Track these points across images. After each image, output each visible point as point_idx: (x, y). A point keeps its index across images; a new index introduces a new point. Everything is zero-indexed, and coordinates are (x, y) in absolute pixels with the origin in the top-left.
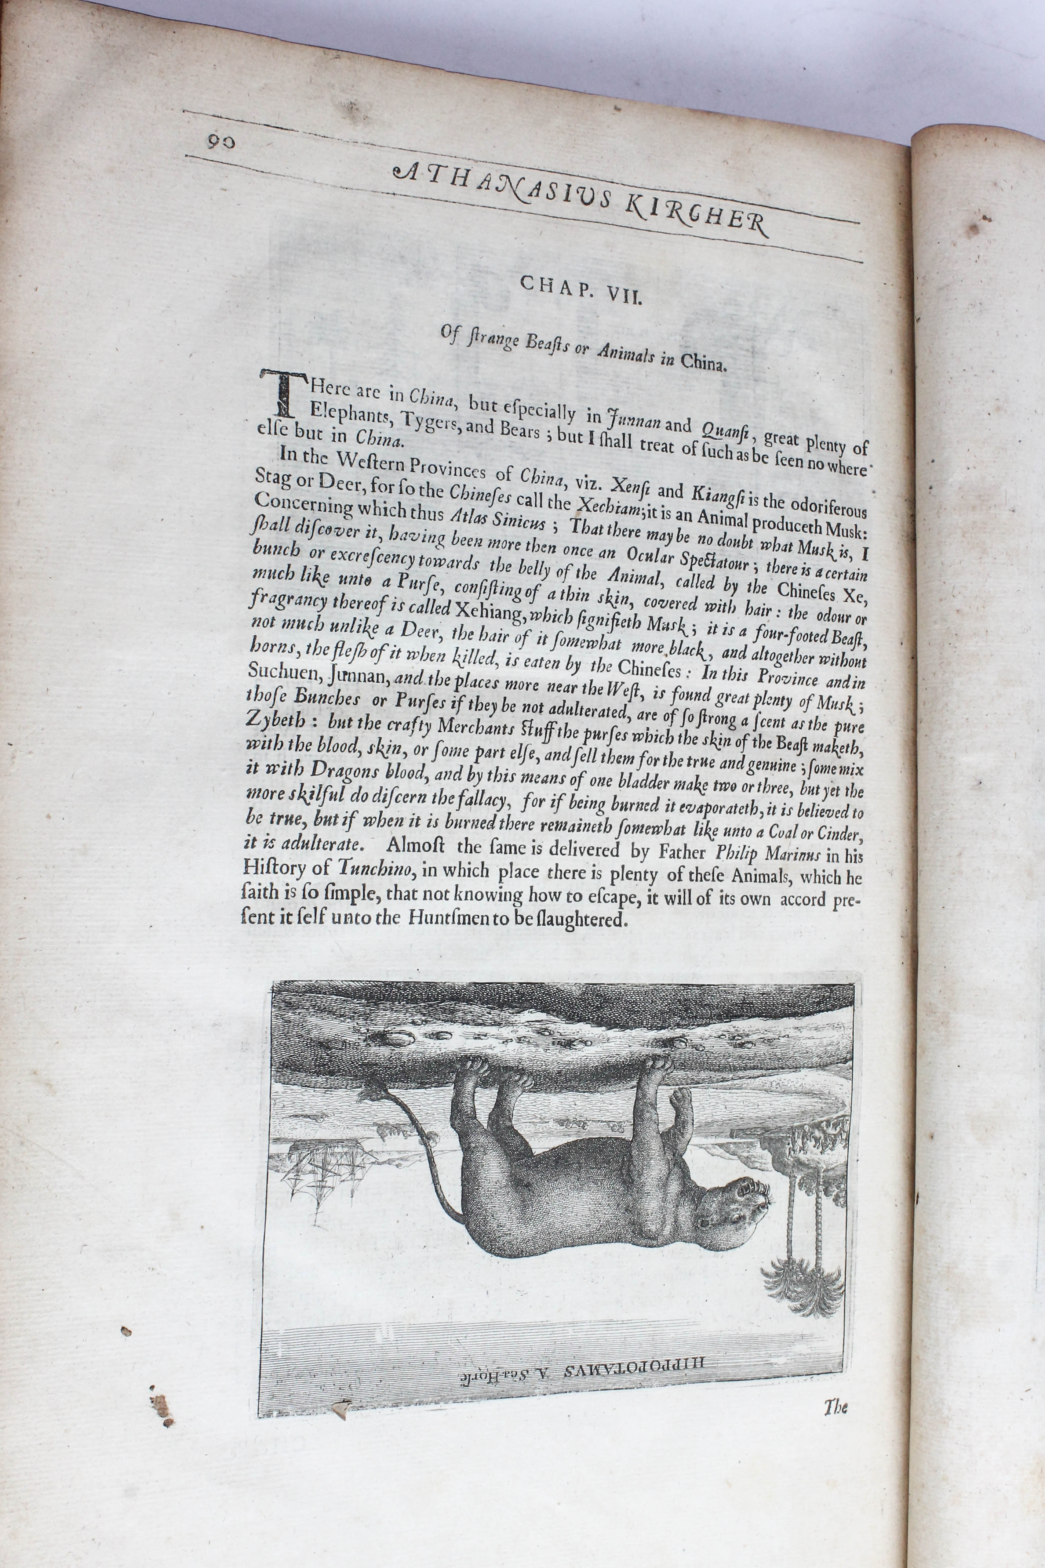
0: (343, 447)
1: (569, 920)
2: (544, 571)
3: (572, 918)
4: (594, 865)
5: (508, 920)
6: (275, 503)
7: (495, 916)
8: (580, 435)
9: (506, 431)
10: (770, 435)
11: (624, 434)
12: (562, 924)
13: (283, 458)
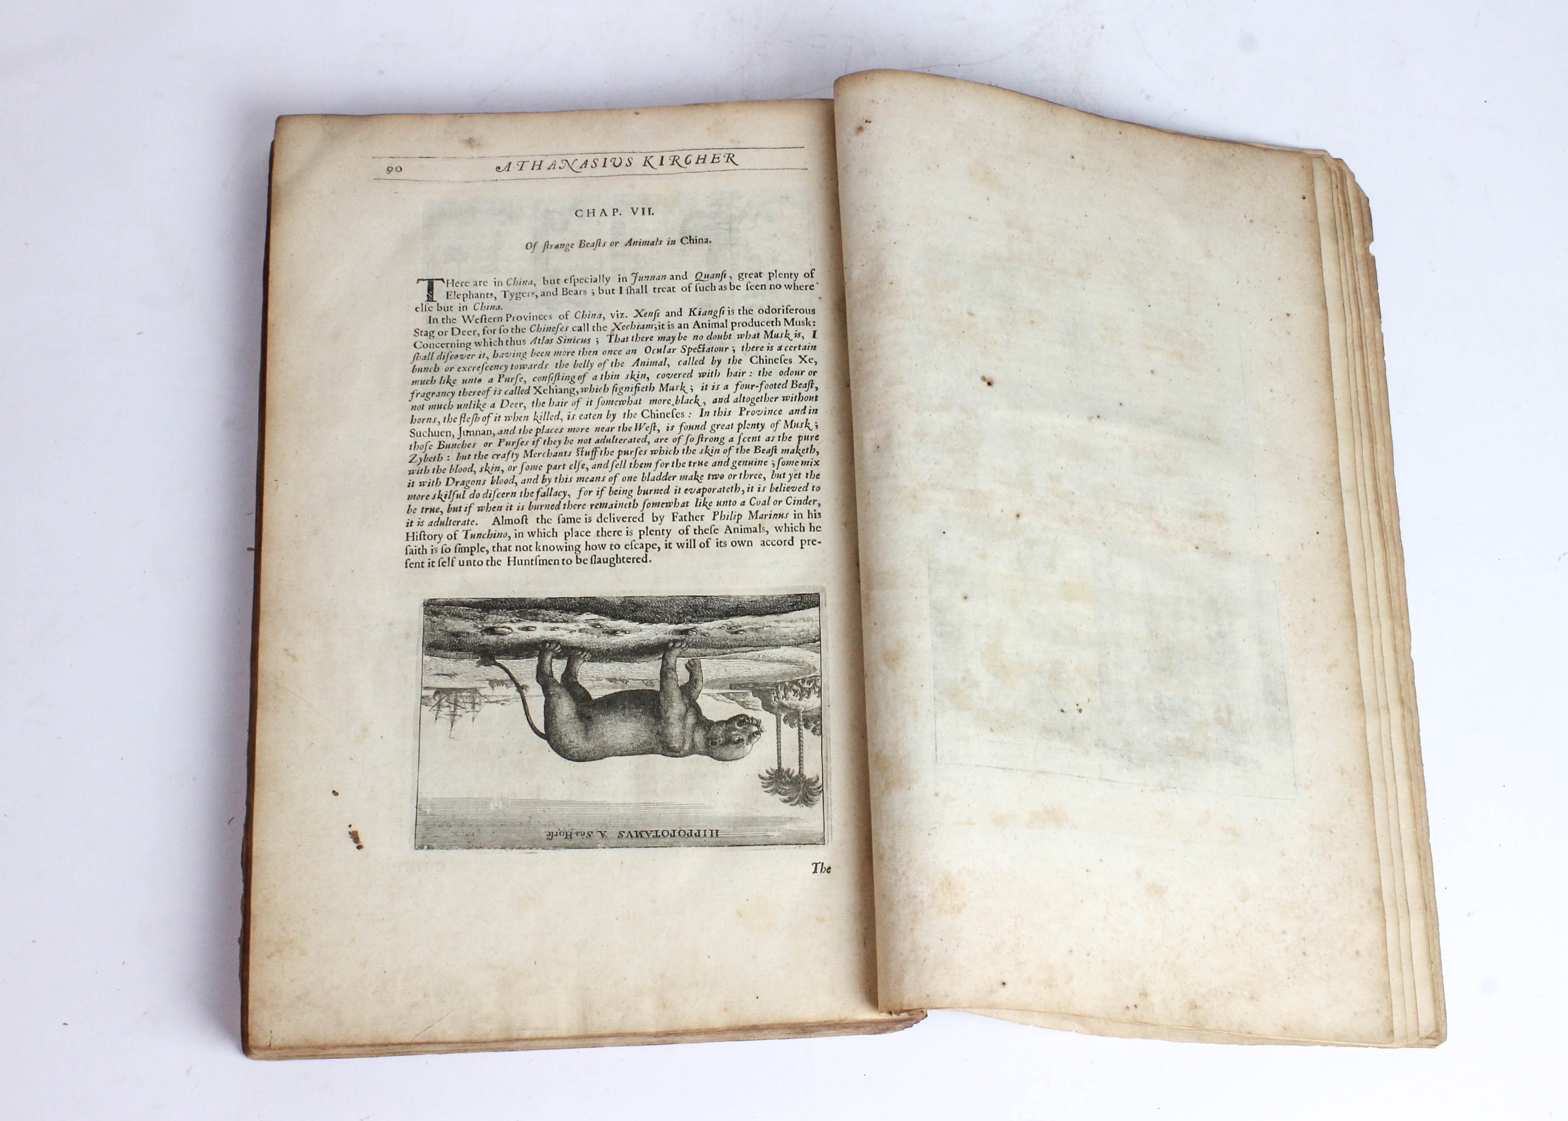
0: (465, 313)
1: (612, 560)
2: (589, 365)
3: (614, 559)
4: (627, 528)
5: (571, 562)
6: (425, 346)
7: (563, 560)
8: (613, 290)
9: (565, 293)
10: (742, 274)
11: (642, 286)
12: (607, 562)
13: (430, 322)
